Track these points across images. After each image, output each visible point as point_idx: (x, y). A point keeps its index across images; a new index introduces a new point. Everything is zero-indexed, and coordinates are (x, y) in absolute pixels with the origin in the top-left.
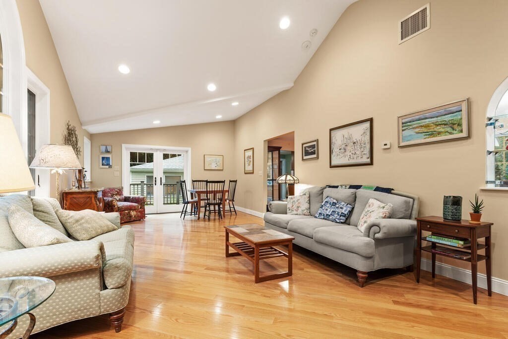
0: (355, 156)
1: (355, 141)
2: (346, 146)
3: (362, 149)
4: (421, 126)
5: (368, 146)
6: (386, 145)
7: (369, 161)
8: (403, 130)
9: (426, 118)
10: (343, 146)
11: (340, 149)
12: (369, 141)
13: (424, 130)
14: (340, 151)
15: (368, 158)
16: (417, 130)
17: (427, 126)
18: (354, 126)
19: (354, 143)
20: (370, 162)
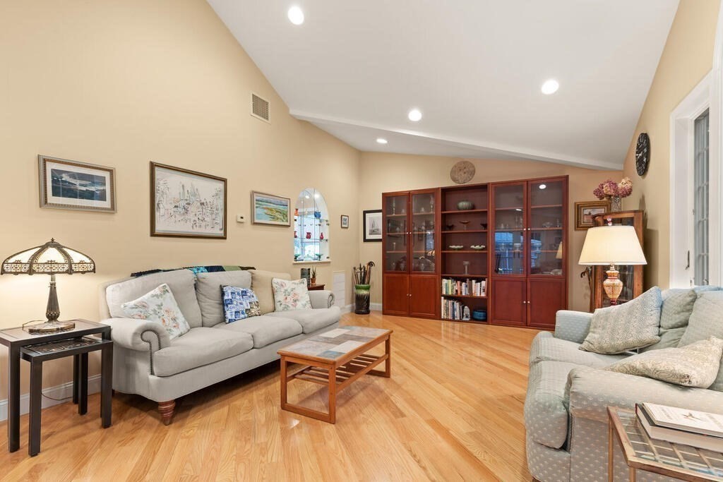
0: (204, 224)
1: (203, 201)
2: (189, 204)
3: (214, 216)
4: (268, 209)
5: (221, 214)
6: (242, 218)
7: (221, 233)
8: (257, 207)
9: (270, 203)
10: (183, 203)
11: (176, 207)
12: (223, 207)
13: (269, 212)
14: (175, 209)
15: (221, 230)
16: (266, 211)
17: (271, 210)
18: (203, 178)
19: (202, 204)
20: (223, 235)
